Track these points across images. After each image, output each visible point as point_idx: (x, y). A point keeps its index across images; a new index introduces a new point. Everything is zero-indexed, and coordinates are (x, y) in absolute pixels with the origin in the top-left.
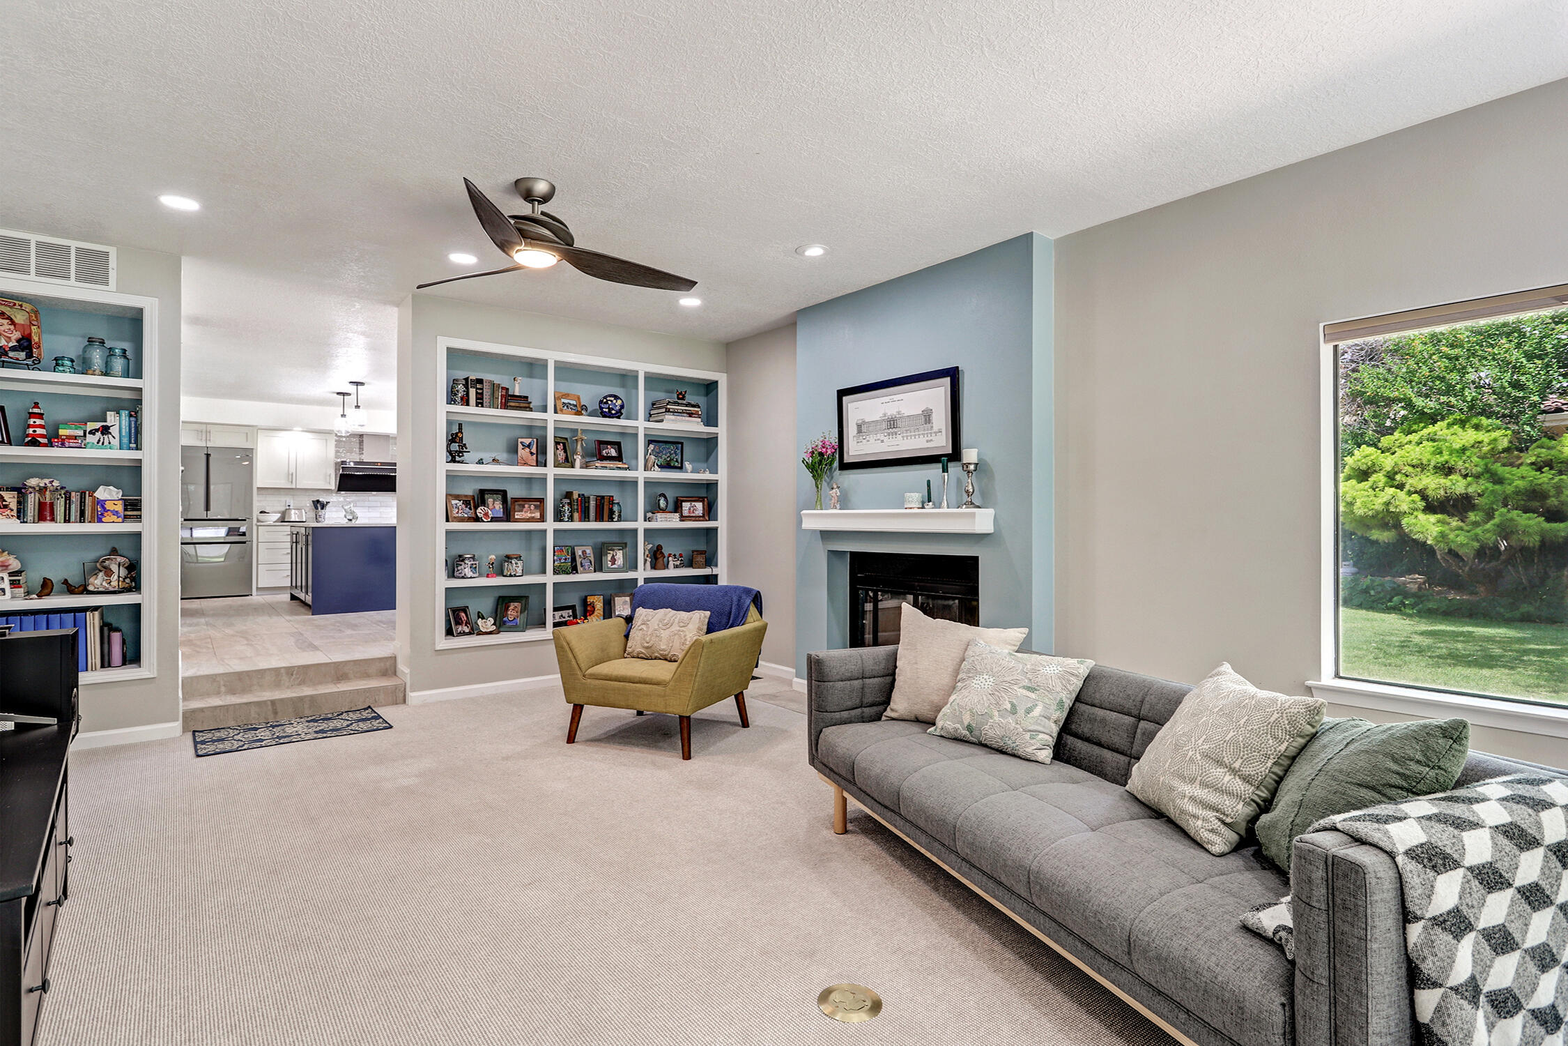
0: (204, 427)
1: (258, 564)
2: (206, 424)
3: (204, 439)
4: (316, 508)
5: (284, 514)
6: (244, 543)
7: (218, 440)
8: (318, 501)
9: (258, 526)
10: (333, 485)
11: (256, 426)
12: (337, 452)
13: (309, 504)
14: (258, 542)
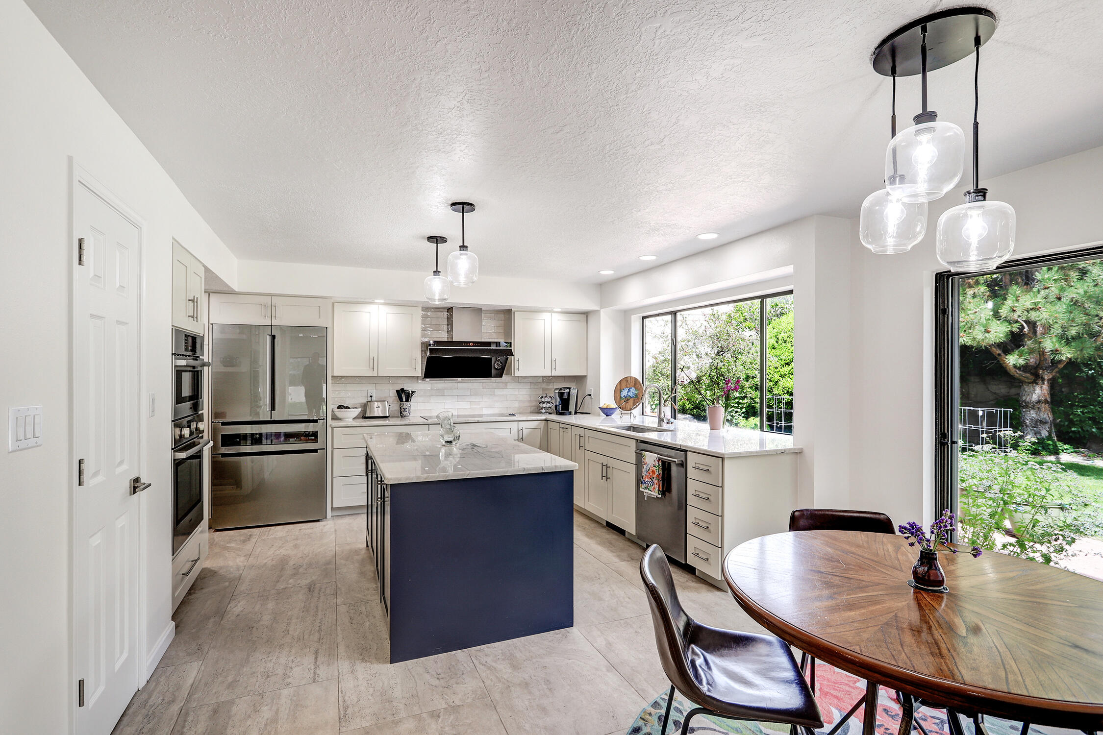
0: (267, 300)
1: (332, 477)
2: (271, 295)
3: (269, 314)
4: (401, 399)
5: (365, 406)
6: (315, 451)
7: (287, 317)
8: (402, 390)
9: (333, 428)
10: (419, 371)
11: (331, 298)
12: (424, 329)
13: (393, 394)
14: (333, 449)
